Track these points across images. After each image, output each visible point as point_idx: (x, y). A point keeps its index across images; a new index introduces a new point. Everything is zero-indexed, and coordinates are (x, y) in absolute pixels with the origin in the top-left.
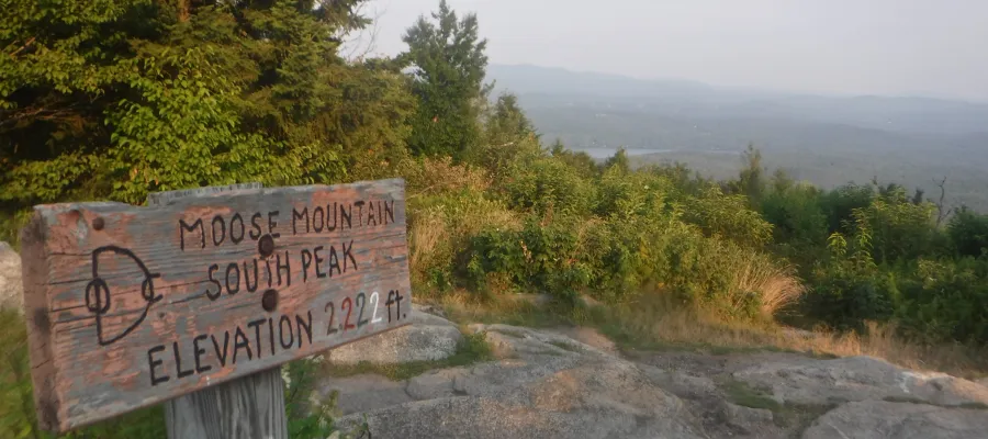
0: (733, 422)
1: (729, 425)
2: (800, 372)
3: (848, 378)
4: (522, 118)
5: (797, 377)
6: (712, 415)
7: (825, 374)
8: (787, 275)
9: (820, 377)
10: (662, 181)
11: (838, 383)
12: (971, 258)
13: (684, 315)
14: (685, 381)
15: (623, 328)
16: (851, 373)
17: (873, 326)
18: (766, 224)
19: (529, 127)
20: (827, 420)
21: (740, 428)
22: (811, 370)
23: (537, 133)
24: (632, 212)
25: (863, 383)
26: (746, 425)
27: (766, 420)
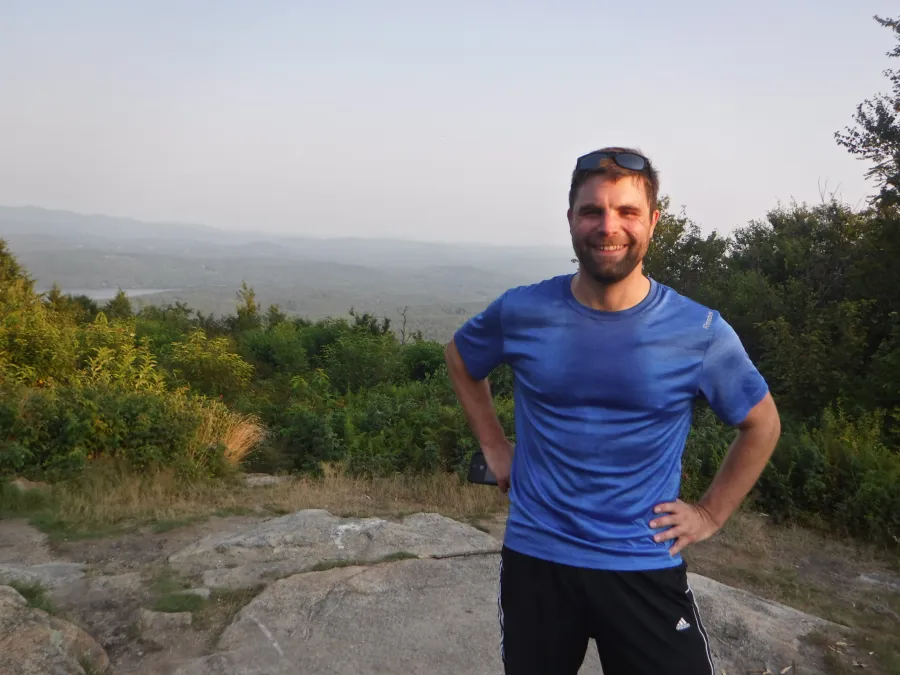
0: (145, 638)
1: (141, 642)
2: (239, 545)
3: (286, 543)
4: (12, 263)
5: (235, 551)
6: (124, 630)
7: (264, 542)
8: (251, 423)
9: (258, 546)
10: (155, 325)
11: (276, 551)
12: (418, 382)
13: (138, 483)
14: (105, 585)
15: (62, 512)
16: (289, 538)
17: (326, 467)
18: (245, 365)
19: (21, 273)
20: (249, 613)
21: (153, 643)
22: (251, 541)
23: (30, 279)
24: (100, 367)
25: (300, 546)
26: (160, 638)
27: (184, 627)
